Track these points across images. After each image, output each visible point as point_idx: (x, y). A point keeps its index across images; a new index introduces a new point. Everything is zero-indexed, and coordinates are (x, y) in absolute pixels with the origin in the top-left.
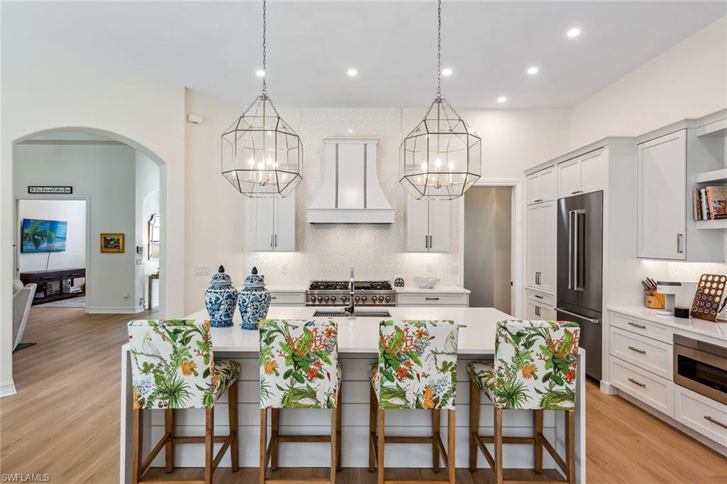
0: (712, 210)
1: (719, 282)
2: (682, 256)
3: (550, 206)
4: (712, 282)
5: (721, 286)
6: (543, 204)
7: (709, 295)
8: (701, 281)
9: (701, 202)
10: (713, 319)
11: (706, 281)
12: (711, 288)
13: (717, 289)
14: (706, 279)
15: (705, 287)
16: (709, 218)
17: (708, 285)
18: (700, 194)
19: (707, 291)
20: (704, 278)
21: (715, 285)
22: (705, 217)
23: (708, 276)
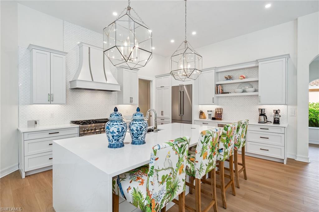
0: (220, 92)
1: (221, 110)
2: (213, 104)
3: (168, 89)
4: (219, 110)
5: (221, 111)
6: (165, 88)
7: (219, 113)
8: (216, 110)
9: (218, 89)
10: (221, 120)
11: (217, 110)
12: (219, 112)
13: (221, 112)
14: (217, 109)
15: (217, 111)
16: (220, 93)
17: (218, 111)
18: (217, 87)
19: (218, 112)
20: (216, 109)
21: (220, 111)
22: (219, 93)
23: (217, 108)
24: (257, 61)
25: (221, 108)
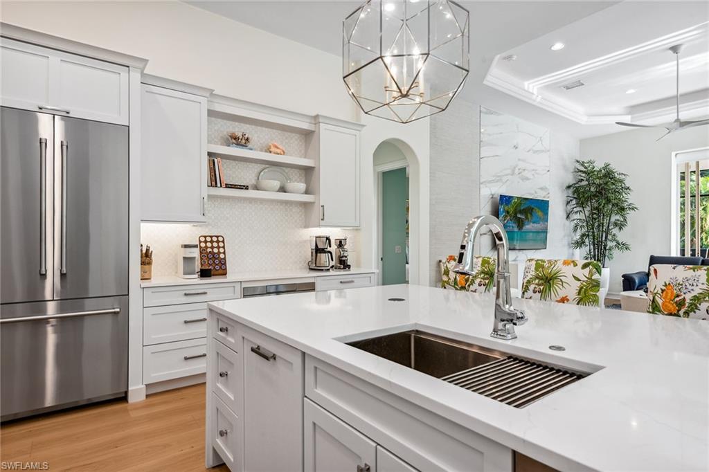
24: (316, 118)
25: (217, 237)
